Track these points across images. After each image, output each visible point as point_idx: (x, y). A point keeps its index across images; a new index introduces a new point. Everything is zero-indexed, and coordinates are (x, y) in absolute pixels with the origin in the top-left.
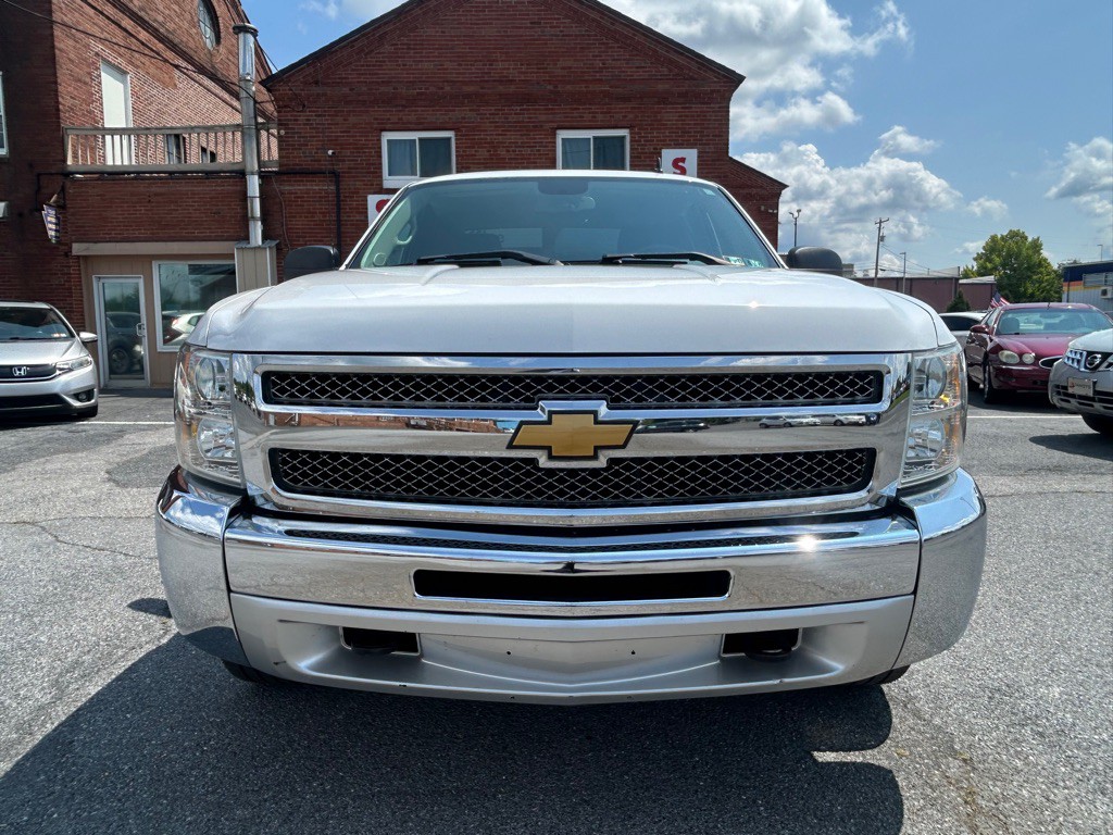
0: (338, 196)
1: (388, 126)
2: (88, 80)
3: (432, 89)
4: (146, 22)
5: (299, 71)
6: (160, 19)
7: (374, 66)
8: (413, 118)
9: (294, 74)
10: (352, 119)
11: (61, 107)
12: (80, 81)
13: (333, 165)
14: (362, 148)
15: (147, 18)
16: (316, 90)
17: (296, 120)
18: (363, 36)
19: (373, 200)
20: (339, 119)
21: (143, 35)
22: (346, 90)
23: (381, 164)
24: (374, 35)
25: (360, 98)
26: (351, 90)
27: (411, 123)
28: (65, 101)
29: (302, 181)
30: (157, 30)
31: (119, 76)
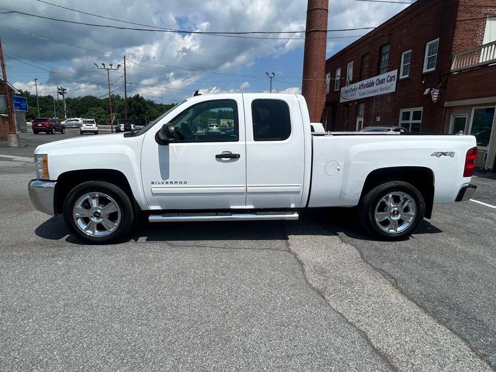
2: (476, 28)
11: (453, 46)
12: (470, 30)
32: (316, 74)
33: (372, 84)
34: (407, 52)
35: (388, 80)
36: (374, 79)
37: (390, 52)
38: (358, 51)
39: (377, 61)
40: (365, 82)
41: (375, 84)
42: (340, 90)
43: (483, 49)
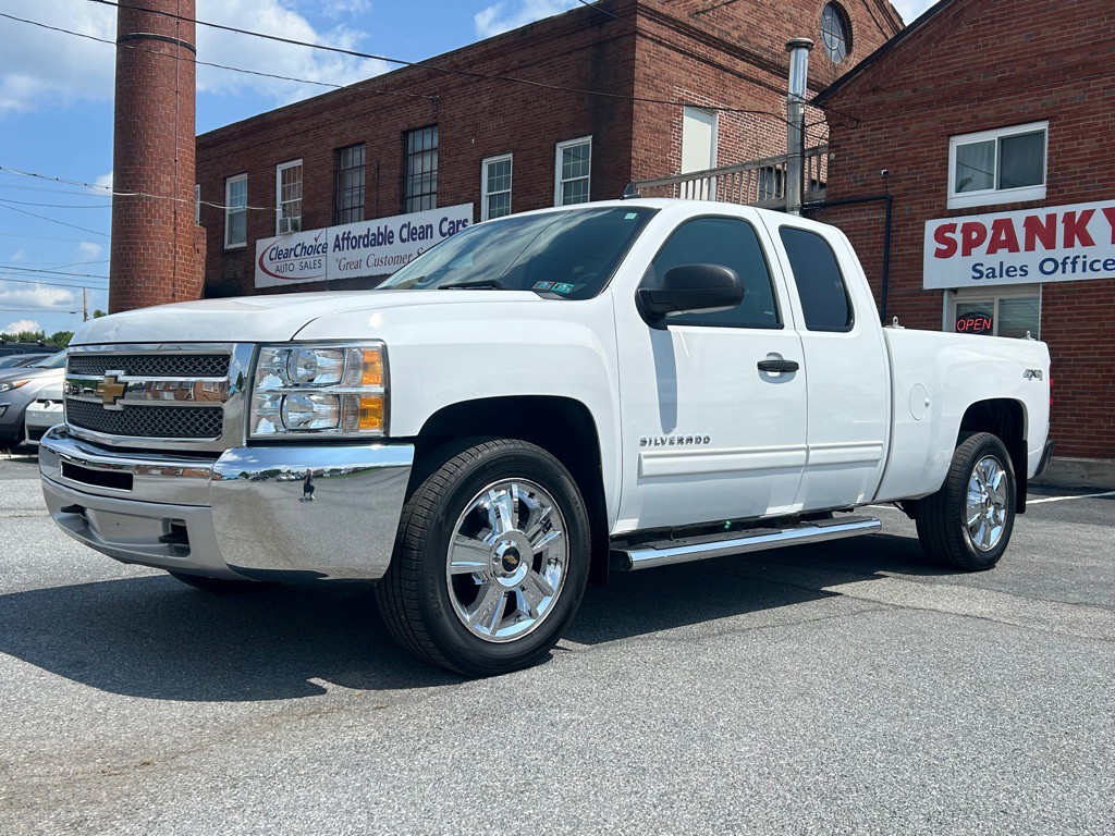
0: (888, 227)
1: (957, 129)
2: (667, 128)
3: (1019, 70)
4: (745, 51)
5: (855, 80)
6: (766, 43)
7: (946, 54)
8: (991, 113)
9: (849, 85)
10: (913, 127)
11: (633, 161)
12: (658, 131)
13: (887, 187)
14: (924, 162)
15: (746, 48)
16: (872, 98)
17: (850, 139)
18: (934, 20)
19: (931, 226)
20: (899, 130)
21: (742, 66)
22: (908, 92)
23: (947, 179)
24: (948, 15)
25: (926, 99)
26: (914, 91)
27: (989, 120)
28: (638, 154)
29: (850, 212)
30: (760, 57)
31: (706, 117)
32: (168, 184)
33: (386, 238)
34: (497, 158)
35: (445, 230)
36: (394, 223)
37: (443, 151)
38: (320, 131)
39: (396, 172)
40: (358, 228)
41: (396, 238)
42: (253, 246)
43: (683, 185)
